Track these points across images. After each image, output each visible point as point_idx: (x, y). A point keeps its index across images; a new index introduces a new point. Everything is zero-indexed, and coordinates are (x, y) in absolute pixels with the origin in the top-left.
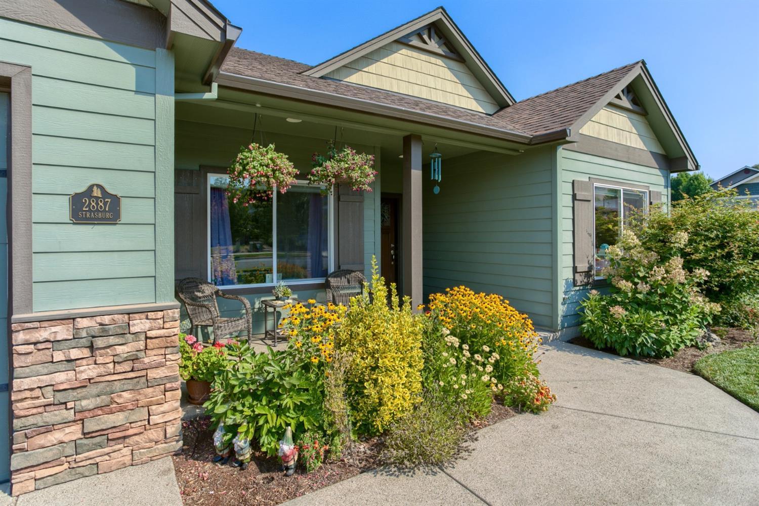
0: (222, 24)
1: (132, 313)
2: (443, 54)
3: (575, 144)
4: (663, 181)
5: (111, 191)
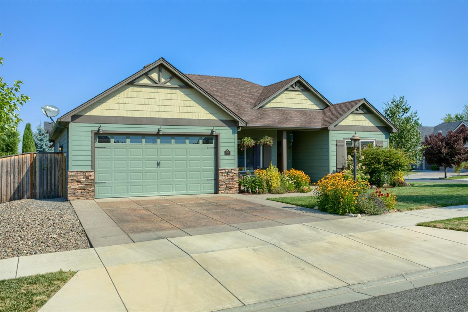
0: (246, 123)
1: (232, 169)
2: (301, 90)
3: (337, 128)
4: (384, 136)
5: (229, 150)
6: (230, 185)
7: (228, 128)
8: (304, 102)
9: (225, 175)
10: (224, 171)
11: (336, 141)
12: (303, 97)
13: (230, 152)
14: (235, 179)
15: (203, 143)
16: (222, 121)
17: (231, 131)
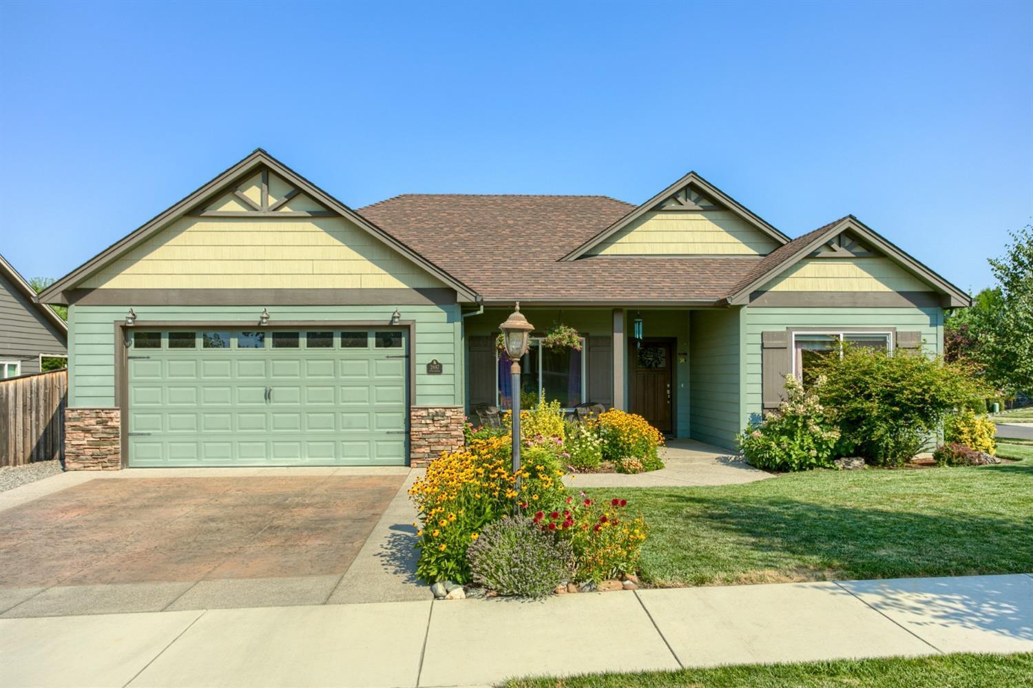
0: (475, 295)
1: (445, 408)
2: (701, 209)
3: (766, 301)
4: (926, 319)
5: (439, 362)
6: (441, 448)
7: (436, 307)
8: (710, 237)
9: (428, 421)
10: (424, 413)
11: (762, 334)
12: (710, 225)
13: (440, 366)
14: (453, 433)
15: (378, 345)
16: (420, 290)
17: (445, 314)
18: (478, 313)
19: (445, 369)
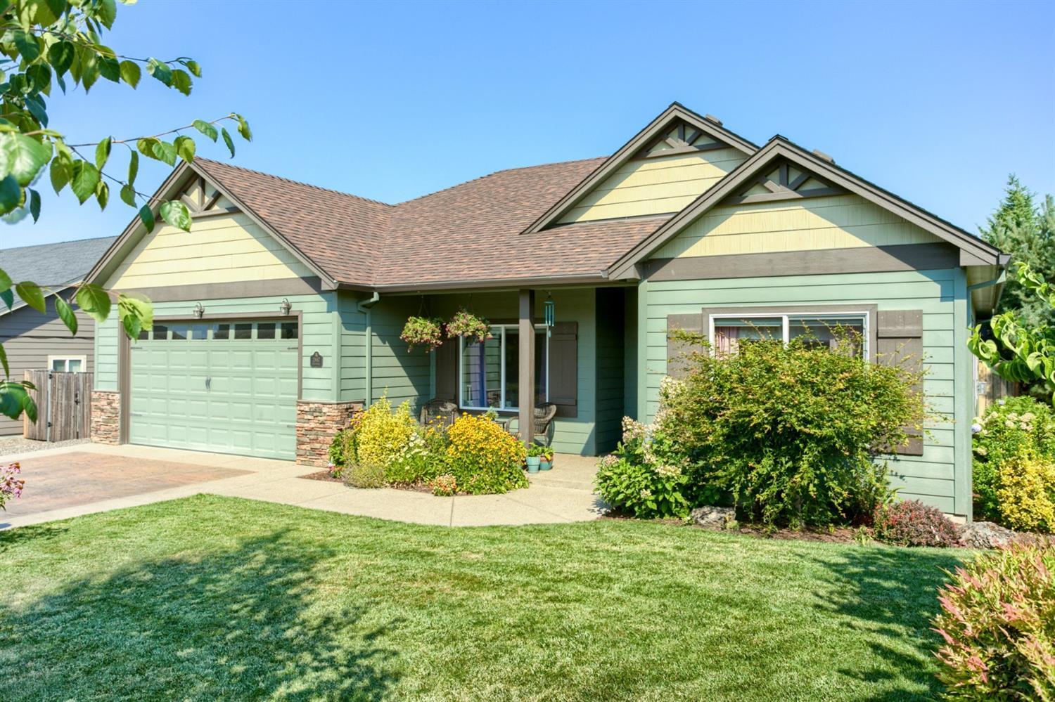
1: (323, 404)
3: (673, 272)
5: (320, 354)
6: (318, 445)
7: (318, 296)
9: (310, 417)
10: (308, 408)
12: (710, 170)
13: (321, 358)
14: (328, 431)
16: (307, 279)
17: (326, 303)
18: (372, 300)
19: (326, 362)
